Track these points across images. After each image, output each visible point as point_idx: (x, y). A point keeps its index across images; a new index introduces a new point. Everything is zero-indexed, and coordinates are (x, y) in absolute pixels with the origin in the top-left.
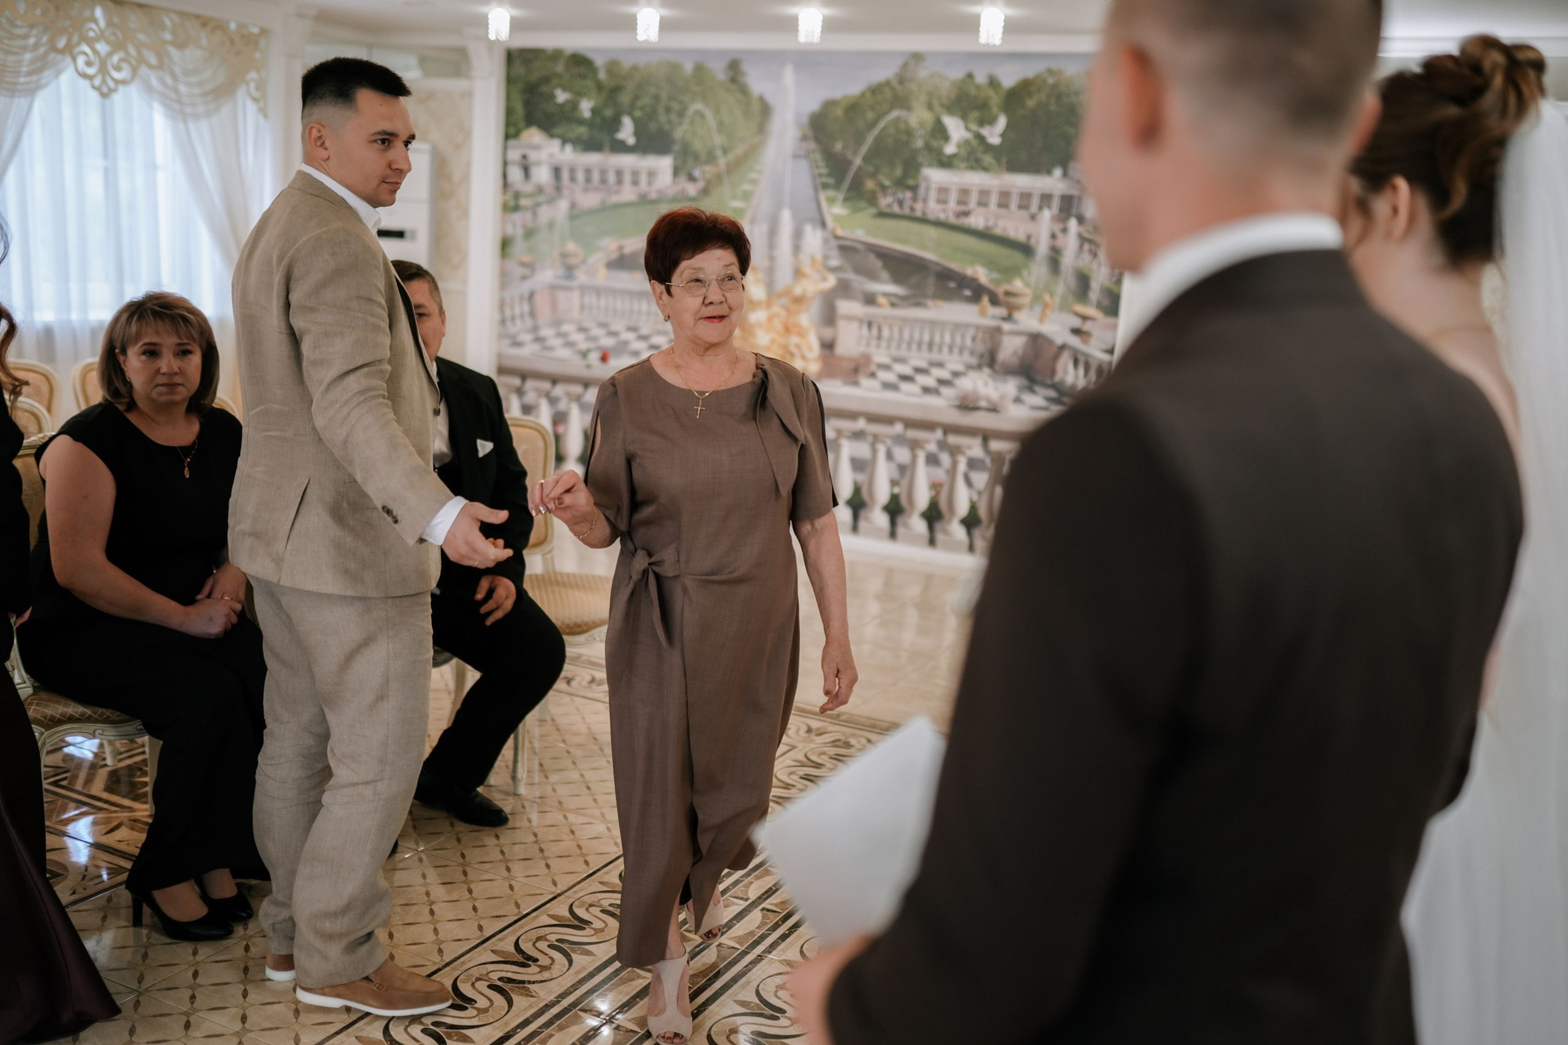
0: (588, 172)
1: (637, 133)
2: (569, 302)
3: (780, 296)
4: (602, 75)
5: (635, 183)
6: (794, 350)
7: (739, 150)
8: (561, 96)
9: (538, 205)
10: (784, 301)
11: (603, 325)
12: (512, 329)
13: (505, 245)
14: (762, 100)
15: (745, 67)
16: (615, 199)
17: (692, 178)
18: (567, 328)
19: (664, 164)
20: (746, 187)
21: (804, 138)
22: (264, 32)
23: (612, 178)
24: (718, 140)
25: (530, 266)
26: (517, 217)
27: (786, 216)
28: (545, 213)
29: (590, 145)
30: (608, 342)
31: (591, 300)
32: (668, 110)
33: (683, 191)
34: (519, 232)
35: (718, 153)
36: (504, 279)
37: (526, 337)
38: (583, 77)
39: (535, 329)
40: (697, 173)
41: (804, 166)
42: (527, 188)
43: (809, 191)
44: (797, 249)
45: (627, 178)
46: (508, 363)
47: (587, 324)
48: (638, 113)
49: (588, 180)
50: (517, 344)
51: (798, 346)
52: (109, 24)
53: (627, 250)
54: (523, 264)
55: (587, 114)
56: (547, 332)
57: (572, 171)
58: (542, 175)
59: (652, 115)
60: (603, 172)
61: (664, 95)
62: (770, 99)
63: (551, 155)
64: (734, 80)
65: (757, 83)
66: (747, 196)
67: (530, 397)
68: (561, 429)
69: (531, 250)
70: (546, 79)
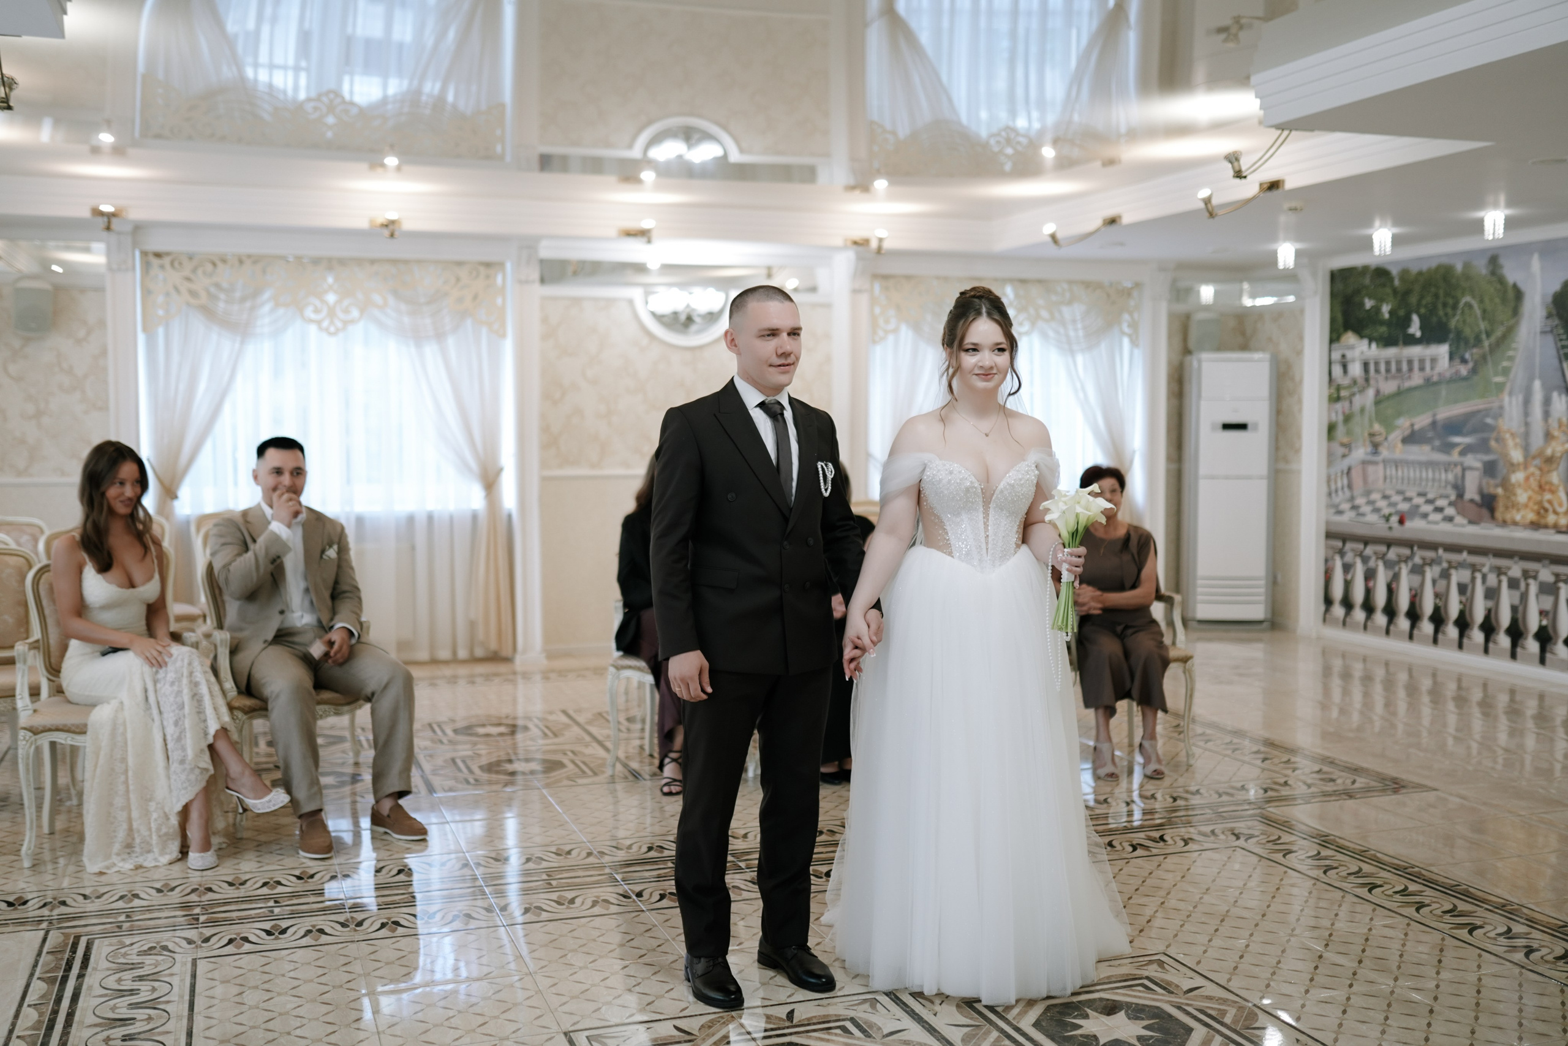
0: (1388, 363)
1: (1422, 328)
2: (1376, 473)
3: (1534, 458)
4: (1397, 282)
5: (1422, 369)
6: (1547, 505)
7: (1499, 332)
8: (1369, 304)
9: (1353, 394)
10: (1537, 462)
11: (1400, 492)
12: (1336, 500)
13: (1331, 428)
14: (1515, 286)
15: (1502, 261)
16: (1408, 384)
17: (1464, 361)
18: (1375, 496)
19: (1443, 350)
20: (1505, 364)
21: (1549, 316)
22: (1138, 285)
23: (1405, 367)
24: (1483, 326)
25: (1348, 446)
26: (1339, 406)
27: (1537, 384)
28: (1358, 400)
29: (1388, 341)
30: (1404, 507)
31: (1391, 471)
32: (1445, 305)
33: (1457, 372)
34: (1341, 418)
35: (1484, 336)
36: (1330, 458)
37: (1345, 506)
38: (1384, 285)
39: (1352, 499)
40: (1467, 356)
41: (1550, 339)
42: (1346, 382)
43: (1556, 362)
44: (1547, 414)
45: (1416, 365)
46: (1334, 529)
47: (1388, 492)
48: (1422, 311)
49: (1388, 370)
50: (1340, 512)
51: (1550, 502)
52: (1017, 296)
53: (1416, 427)
54: (1343, 445)
55: (1387, 316)
56: (1360, 501)
57: (1377, 364)
58: (1356, 370)
59: (1433, 310)
60: (1398, 364)
61: (1441, 293)
62: (1522, 286)
63: (1362, 353)
64: (1493, 273)
65: (1512, 274)
66: (1506, 372)
67: (1349, 558)
68: (1371, 584)
69: (1349, 433)
70: (1357, 292)
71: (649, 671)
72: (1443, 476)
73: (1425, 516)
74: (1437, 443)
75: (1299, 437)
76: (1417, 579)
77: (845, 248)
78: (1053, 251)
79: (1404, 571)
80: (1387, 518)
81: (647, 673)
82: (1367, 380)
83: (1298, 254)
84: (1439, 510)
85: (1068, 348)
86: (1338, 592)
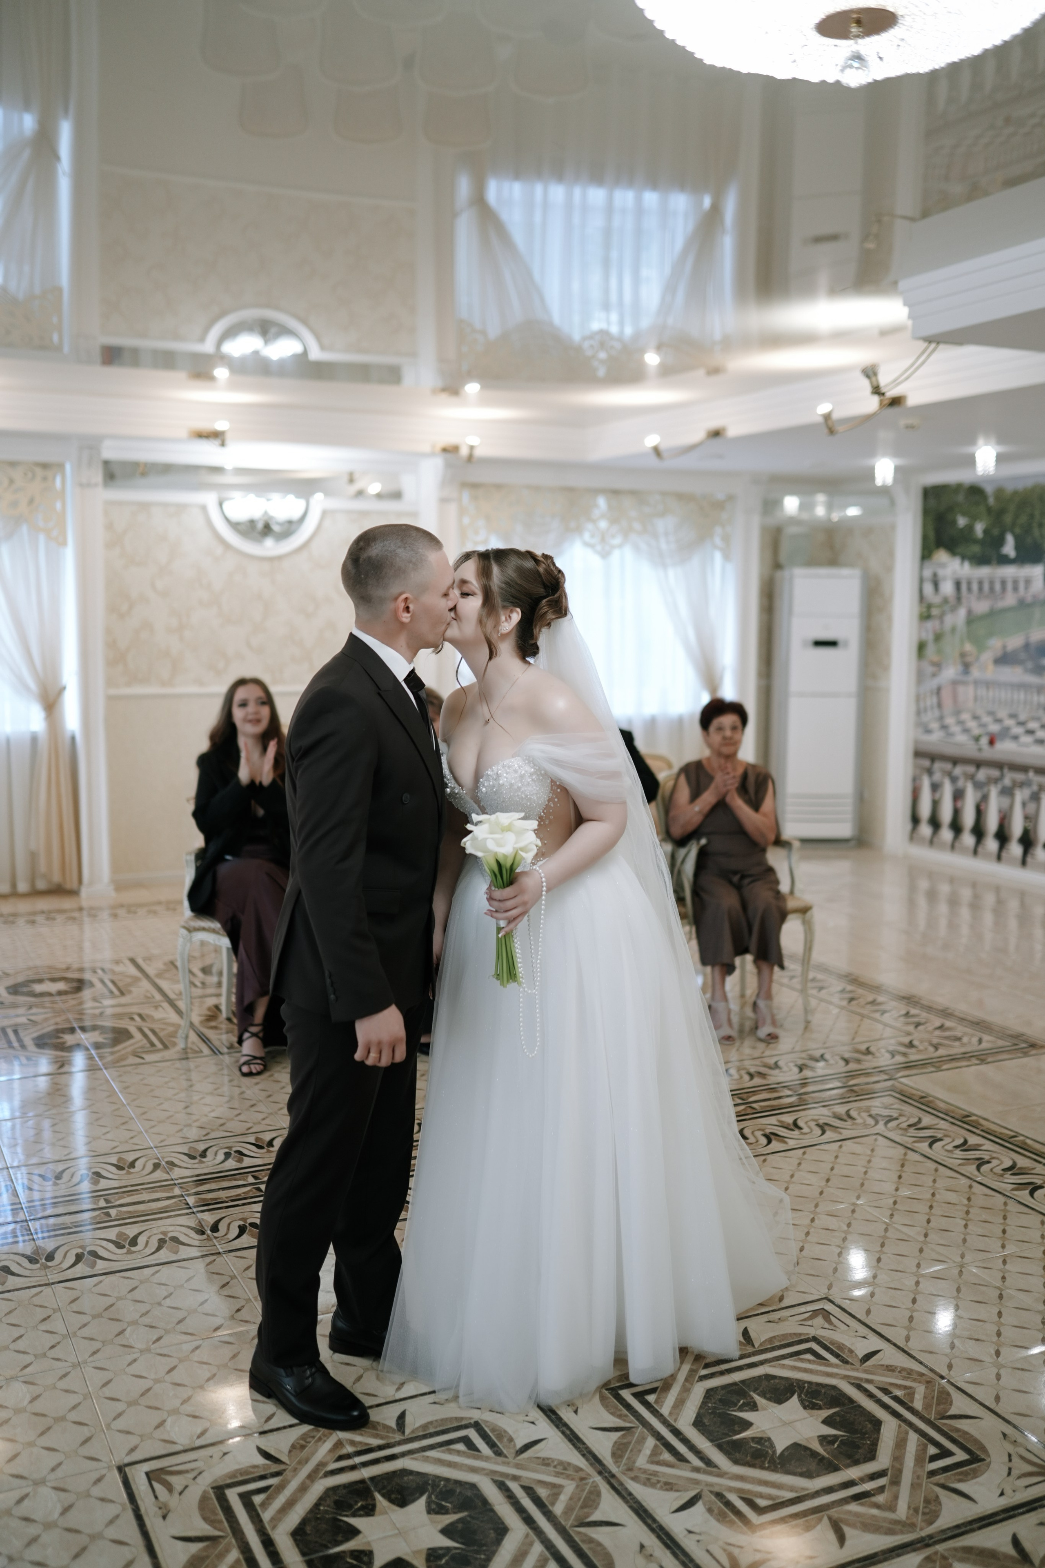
0: (981, 583)
1: (1017, 548)
2: (967, 693)
4: (991, 501)
5: (1016, 589)
8: (962, 521)
9: (945, 613)
11: (991, 713)
12: (926, 718)
13: (921, 647)
16: (1001, 604)
18: (965, 716)
19: (1038, 571)
22: (730, 498)
23: (998, 587)
25: (938, 665)
26: (929, 625)
28: (949, 620)
29: (981, 560)
30: (994, 728)
31: (982, 692)
32: (1040, 526)
34: (930, 637)
36: (920, 678)
37: (934, 725)
38: (978, 504)
39: (941, 718)
42: (936, 600)
45: (1010, 586)
46: (923, 747)
47: (979, 712)
48: (1018, 530)
49: (981, 589)
50: (928, 731)
53: (1009, 648)
54: (934, 664)
55: (981, 535)
56: (950, 721)
57: (969, 582)
58: (947, 588)
59: (1028, 530)
60: (992, 583)
61: (1037, 513)
63: (954, 571)
67: (937, 777)
68: (959, 804)
69: (939, 652)
70: (951, 509)
71: (225, 933)
72: (1035, 698)
73: (1016, 738)
74: (1030, 665)
75: (888, 653)
76: (1006, 801)
77: (432, 454)
78: (654, 461)
79: (994, 792)
80: (977, 739)
81: (223, 935)
82: (959, 599)
83: (897, 469)
84: (1031, 732)
85: (660, 561)
86: (925, 811)
